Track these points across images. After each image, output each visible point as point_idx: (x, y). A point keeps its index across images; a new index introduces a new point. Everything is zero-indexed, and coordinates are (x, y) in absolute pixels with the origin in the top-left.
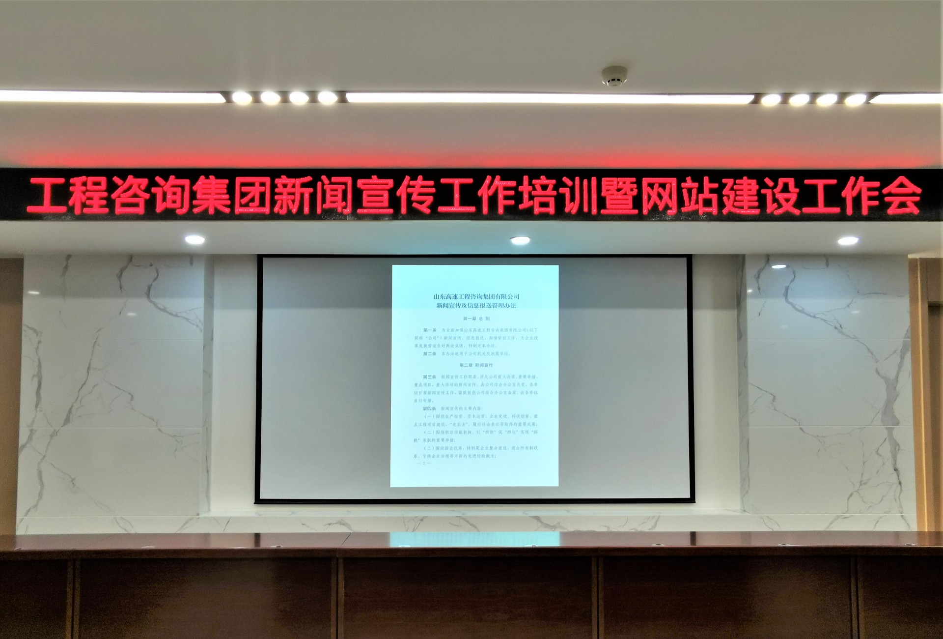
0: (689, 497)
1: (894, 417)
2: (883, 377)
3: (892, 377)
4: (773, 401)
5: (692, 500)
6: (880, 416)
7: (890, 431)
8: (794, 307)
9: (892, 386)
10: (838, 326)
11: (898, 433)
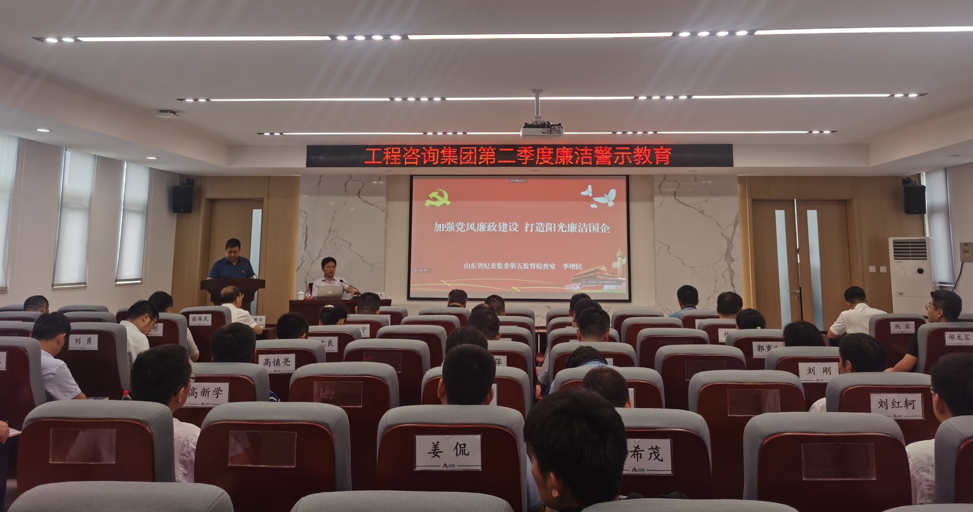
0: (628, 299)
1: (731, 257)
2: (726, 238)
3: (730, 237)
4: (669, 249)
5: (629, 301)
6: (724, 257)
7: (729, 265)
8: (679, 201)
9: (730, 242)
10: (702, 211)
11: (734, 266)
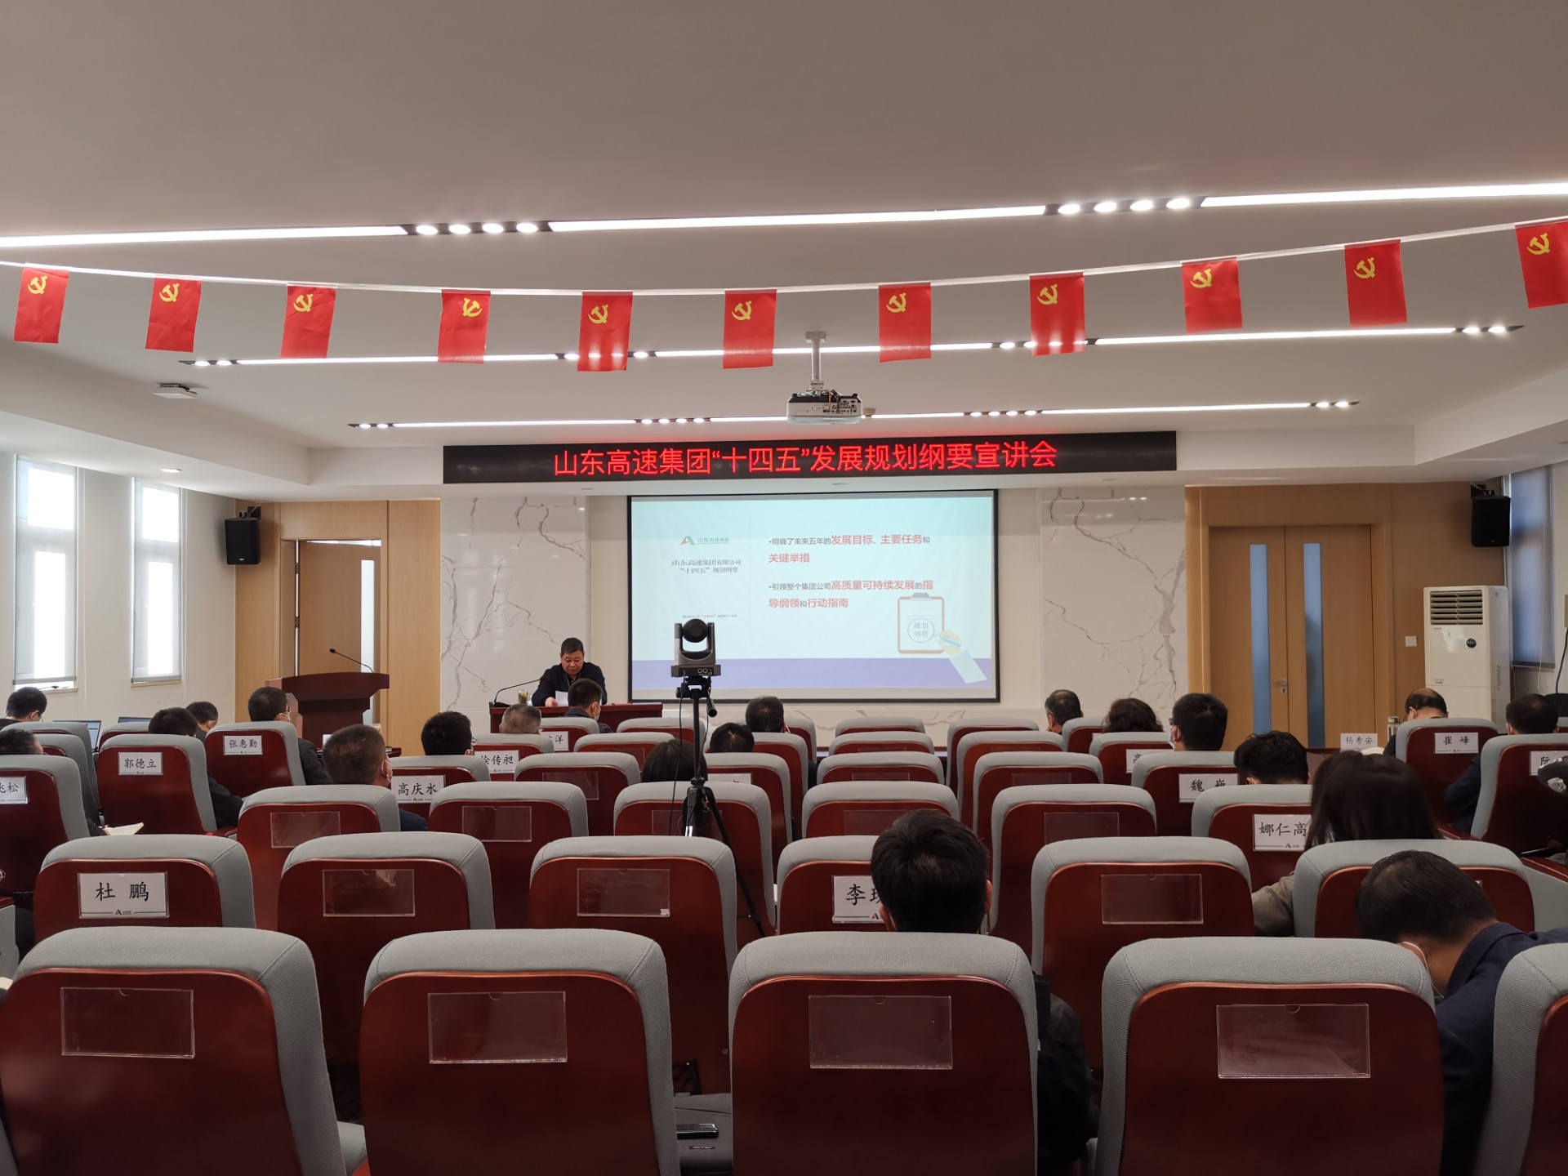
0: (995, 697)
1: (1170, 626)
2: (1162, 593)
3: (1169, 592)
4: (1064, 613)
5: (997, 700)
6: (1158, 625)
7: (1167, 638)
8: (1083, 533)
9: (1169, 600)
10: (1122, 549)
11: (1173, 640)
